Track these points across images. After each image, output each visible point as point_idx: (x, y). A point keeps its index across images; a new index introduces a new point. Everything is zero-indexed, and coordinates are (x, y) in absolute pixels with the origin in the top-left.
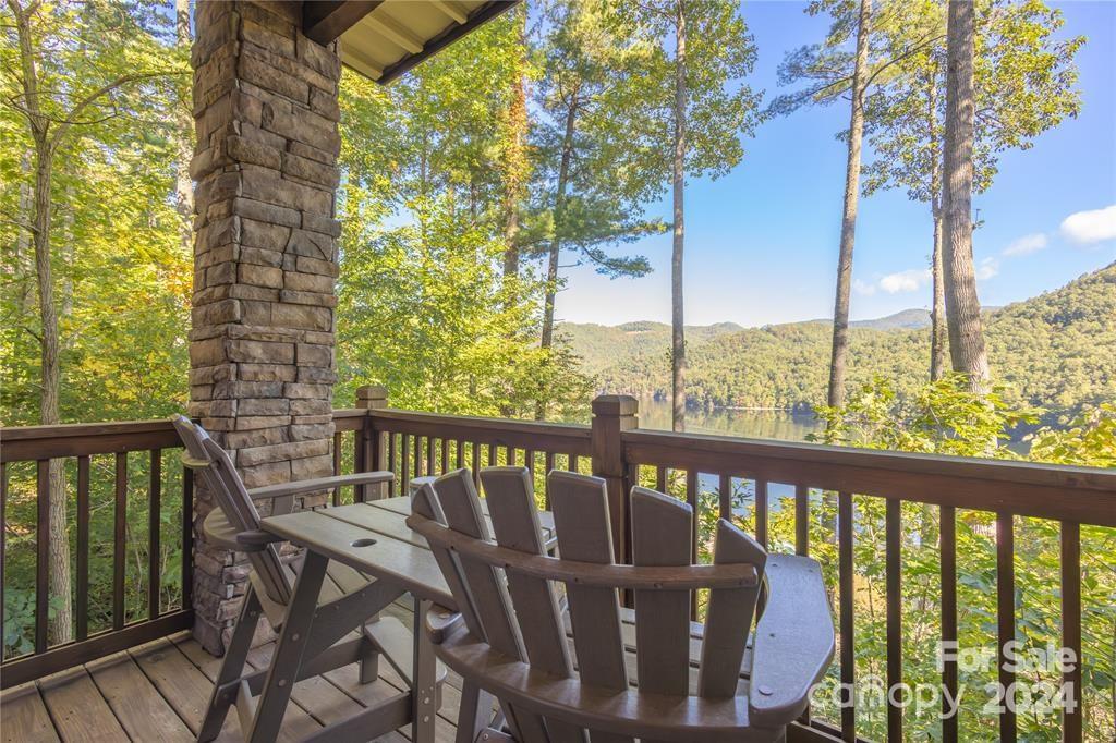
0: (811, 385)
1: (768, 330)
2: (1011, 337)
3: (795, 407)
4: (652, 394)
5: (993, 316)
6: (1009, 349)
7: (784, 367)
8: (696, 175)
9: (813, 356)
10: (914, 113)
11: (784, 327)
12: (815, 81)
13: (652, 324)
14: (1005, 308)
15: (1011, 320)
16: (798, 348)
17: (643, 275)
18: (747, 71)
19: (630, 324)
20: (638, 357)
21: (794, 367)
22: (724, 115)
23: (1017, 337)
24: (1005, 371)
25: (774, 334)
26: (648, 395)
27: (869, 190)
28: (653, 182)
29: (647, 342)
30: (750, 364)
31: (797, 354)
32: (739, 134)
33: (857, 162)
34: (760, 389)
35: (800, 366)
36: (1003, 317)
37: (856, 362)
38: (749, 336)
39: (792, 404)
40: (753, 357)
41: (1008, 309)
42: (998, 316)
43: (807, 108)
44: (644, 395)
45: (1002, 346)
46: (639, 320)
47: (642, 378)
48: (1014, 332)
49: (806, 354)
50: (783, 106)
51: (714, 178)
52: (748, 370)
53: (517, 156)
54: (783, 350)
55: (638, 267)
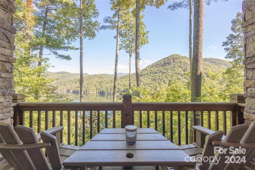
0: (103, 87)
1: (95, 75)
3: (100, 92)
4: (66, 90)
7: (98, 83)
8: (84, 38)
9: (104, 81)
10: (126, 36)
11: (98, 75)
12: (110, 24)
13: (66, 72)
16: (101, 79)
17: (70, 60)
18: (96, 17)
19: (60, 72)
20: (62, 81)
21: (100, 83)
22: (92, 25)
25: (96, 76)
26: (65, 90)
27: (120, 49)
28: (73, 37)
29: (65, 77)
30: (91, 83)
31: (101, 81)
32: (95, 31)
33: (118, 43)
34: (93, 88)
35: (101, 83)
37: (112, 82)
38: (91, 76)
39: (99, 91)
40: (91, 81)
42: (133, 75)
43: (108, 29)
44: (64, 90)
45: (133, 80)
46: (63, 71)
47: (63, 86)
49: (102, 81)
50: (104, 27)
51: (89, 40)
52: (90, 84)
53: (30, 18)
54: (98, 80)
55: (68, 58)
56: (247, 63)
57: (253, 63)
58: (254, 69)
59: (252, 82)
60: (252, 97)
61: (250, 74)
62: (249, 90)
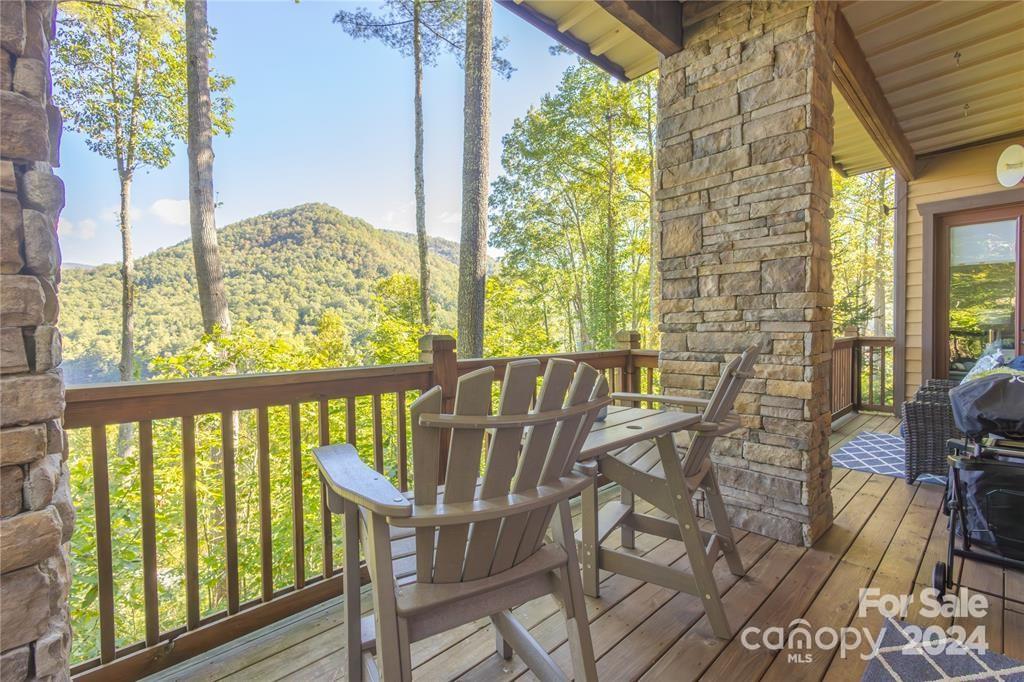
2: (104, 295)
5: (86, 273)
6: (103, 306)
14: (98, 268)
15: (104, 279)
23: (110, 296)
24: (100, 326)
36: (96, 275)
41: (101, 269)
42: (91, 274)
45: (96, 302)
48: (107, 290)
56: (665, 268)
57: (675, 269)
58: (676, 280)
59: (672, 304)
60: (672, 331)
61: (669, 288)
62: (667, 318)
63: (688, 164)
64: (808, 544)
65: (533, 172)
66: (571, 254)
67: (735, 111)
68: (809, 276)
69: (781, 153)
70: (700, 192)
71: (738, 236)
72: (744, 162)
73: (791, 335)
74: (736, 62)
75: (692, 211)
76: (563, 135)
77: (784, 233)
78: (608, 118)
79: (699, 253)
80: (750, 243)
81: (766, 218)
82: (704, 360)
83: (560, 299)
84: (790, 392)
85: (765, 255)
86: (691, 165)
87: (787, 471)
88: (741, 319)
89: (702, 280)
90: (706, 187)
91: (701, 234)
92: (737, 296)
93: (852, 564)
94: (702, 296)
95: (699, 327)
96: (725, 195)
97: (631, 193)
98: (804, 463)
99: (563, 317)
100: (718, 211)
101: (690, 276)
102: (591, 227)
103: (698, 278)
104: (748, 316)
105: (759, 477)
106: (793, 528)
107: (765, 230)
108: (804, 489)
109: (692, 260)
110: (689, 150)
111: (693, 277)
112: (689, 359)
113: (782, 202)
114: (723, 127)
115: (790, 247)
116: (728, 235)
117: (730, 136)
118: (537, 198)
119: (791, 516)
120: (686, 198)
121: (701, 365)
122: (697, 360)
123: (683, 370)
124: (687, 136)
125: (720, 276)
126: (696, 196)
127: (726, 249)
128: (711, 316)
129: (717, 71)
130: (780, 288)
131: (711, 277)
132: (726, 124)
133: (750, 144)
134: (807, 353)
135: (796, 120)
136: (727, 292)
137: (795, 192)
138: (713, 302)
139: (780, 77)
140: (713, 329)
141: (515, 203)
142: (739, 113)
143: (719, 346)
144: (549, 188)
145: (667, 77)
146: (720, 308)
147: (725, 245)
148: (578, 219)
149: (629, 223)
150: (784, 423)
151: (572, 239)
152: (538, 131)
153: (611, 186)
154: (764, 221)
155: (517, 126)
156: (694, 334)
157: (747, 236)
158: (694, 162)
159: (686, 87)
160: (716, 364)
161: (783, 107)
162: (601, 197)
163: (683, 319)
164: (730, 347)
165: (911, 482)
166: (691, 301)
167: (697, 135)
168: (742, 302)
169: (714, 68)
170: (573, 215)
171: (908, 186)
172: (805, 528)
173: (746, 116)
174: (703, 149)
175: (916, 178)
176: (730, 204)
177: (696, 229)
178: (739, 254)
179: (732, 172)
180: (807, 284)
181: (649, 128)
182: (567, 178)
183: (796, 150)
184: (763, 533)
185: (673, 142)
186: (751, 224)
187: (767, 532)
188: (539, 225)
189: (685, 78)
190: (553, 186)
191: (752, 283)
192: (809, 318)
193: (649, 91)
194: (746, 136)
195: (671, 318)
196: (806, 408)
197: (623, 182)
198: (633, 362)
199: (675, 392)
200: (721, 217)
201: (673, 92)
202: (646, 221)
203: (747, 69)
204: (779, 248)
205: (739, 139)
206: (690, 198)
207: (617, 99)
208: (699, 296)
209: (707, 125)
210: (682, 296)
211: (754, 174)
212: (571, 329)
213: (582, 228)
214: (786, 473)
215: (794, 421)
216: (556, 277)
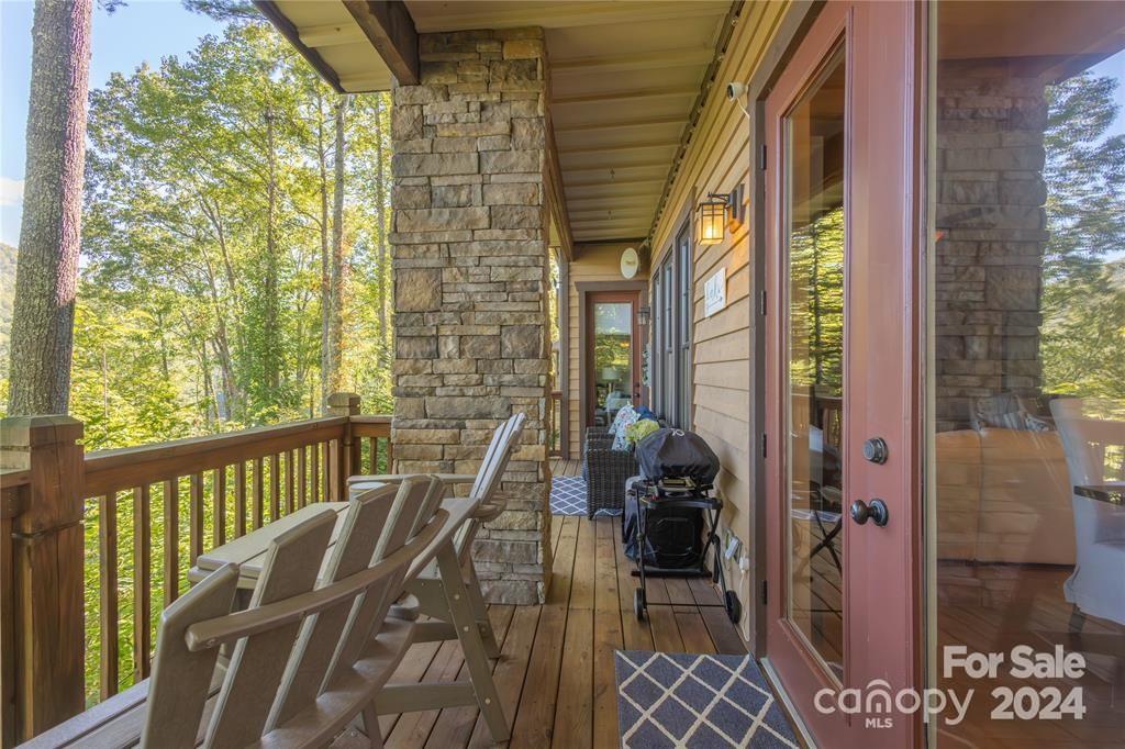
56: (400, 323)
57: (412, 325)
58: (412, 337)
59: (408, 364)
60: (408, 395)
61: (405, 347)
62: (402, 381)
63: (426, 211)
64: (542, 602)
65: (146, 156)
66: (211, 280)
67: (475, 170)
68: (542, 344)
69: (519, 223)
70: (439, 244)
71: (479, 298)
72: (484, 223)
73: (528, 400)
74: (476, 119)
75: (431, 263)
76: (200, 121)
77: (522, 301)
78: (268, 119)
79: (439, 311)
80: (491, 307)
81: (505, 282)
82: (443, 428)
83: (192, 337)
84: (527, 455)
85: (505, 320)
86: (430, 213)
87: (525, 534)
88: (482, 383)
89: (442, 340)
90: (446, 240)
91: (440, 290)
92: (477, 360)
93: (578, 609)
94: (442, 357)
95: (439, 391)
96: (466, 252)
97: (296, 216)
98: (539, 523)
99: (193, 362)
100: (459, 268)
101: (429, 334)
102: (241, 249)
103: (437, 338)
104: (489, 380)
105: (500, 545)
106: (530, 588)
107: (505, 295)
108: (540, 548)
109: (431, 317)
110: (427, 196)
111: (433, 336)
112: (427, 427)
113: (519, 270)
114: (464, 182)
115: (527, 315)
116: (468, 294)
117: (470, 192)
118: (153, 193)
119: (527, 578)
120: (424, 247)
121: (441, 433)
122: (436, 427)
123: (420, 439)
124: (424, 181)
125: (461, 337)
126: (435, 247)
127: (467, 309)
128: (453, 379)
129: (456, 121)
130: (518, 354)
131: (451, 338)
132: (465, 179)
133: (490, 207)
134: (541, 417)
135: (531, 195)
136: (468, 355)
137: (530, 263)
138: (453, 364)
139: (516, 150)
140: (454, 393)
141: (111, 193)
142: (479, 172)
143: (460, 412)
144: (174, 185)
145: (401, 107)
146: (461, 371)
147: (467, 305)
148: (221, 235)
149: (294, 252)
150: (522, 486)
151: (212, 260)
152: (155, 102)
153: (271, 202)
154: (504, 286)
155: (116, 82)
156: (434, 399)
157: (488, 298)
158: (433, 211)
159: (423, 127)
160: (456, 431)
161: (519, 179)
162: (258, 213)
163: (420, 382)
164: (472, 412)
165: (591, 519)
166: (430, 362)
167: (436, 182)
168: (483, 364)
169: (454, 117)
170: (212, 227)
171: (569, 266)
172: (540, 586)
173: (486, 177)
174: (442, 199)
175: (574, 260)
176: (472, 264)
177: (435, 284)
178: (480, 316)
179: (473, 231)
180: (541, 353)
181: (320, 146)
182: (203, 178)
183: (530, 223)
184: (503, 601)
185: (409, 182)
186: (491, 287)
187: (507, 600)
188: (155, 232)
189: (423, 116)
190: (181, 183)
191: (492, 347)
192: (542, 384)
193: (320, 104)
194: (486, 198)
195: (407, 381)
196: (540, 470)
197: (287, 202)
198: (352, 432)
199: (412, 465)
200: (461, 274)
201: (409, 127)
202: (314, 252)
203: (486, 131)
204: (517, 315)
205: (480, 198)
206: (428, 249)
207: (279, 99)
208: (439, 357)
209: (447, 175)
210: (420, 356)
211: (494, 237)
212: (208, 377)
213: (228, 247)
214: (523, 536)
215: (530, 484)
216: (187, 307)
